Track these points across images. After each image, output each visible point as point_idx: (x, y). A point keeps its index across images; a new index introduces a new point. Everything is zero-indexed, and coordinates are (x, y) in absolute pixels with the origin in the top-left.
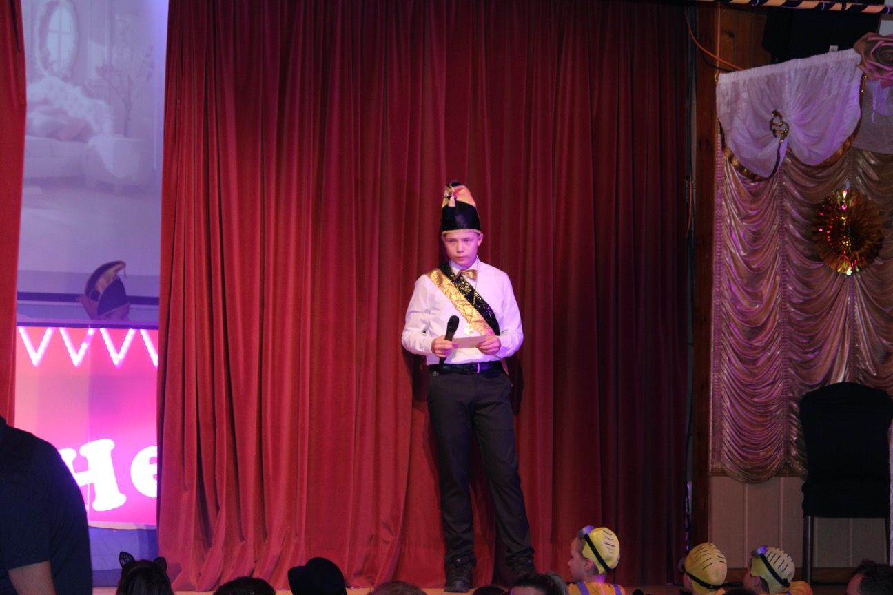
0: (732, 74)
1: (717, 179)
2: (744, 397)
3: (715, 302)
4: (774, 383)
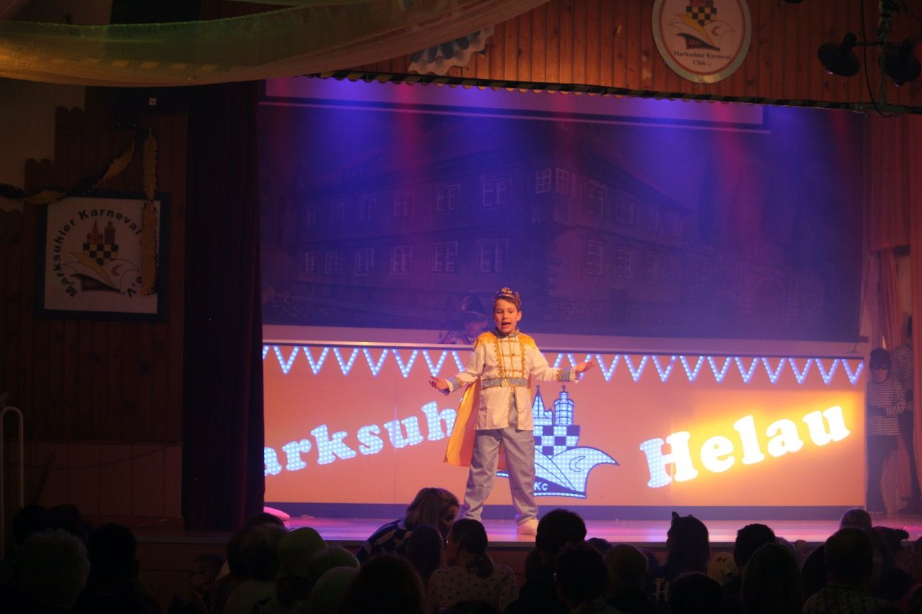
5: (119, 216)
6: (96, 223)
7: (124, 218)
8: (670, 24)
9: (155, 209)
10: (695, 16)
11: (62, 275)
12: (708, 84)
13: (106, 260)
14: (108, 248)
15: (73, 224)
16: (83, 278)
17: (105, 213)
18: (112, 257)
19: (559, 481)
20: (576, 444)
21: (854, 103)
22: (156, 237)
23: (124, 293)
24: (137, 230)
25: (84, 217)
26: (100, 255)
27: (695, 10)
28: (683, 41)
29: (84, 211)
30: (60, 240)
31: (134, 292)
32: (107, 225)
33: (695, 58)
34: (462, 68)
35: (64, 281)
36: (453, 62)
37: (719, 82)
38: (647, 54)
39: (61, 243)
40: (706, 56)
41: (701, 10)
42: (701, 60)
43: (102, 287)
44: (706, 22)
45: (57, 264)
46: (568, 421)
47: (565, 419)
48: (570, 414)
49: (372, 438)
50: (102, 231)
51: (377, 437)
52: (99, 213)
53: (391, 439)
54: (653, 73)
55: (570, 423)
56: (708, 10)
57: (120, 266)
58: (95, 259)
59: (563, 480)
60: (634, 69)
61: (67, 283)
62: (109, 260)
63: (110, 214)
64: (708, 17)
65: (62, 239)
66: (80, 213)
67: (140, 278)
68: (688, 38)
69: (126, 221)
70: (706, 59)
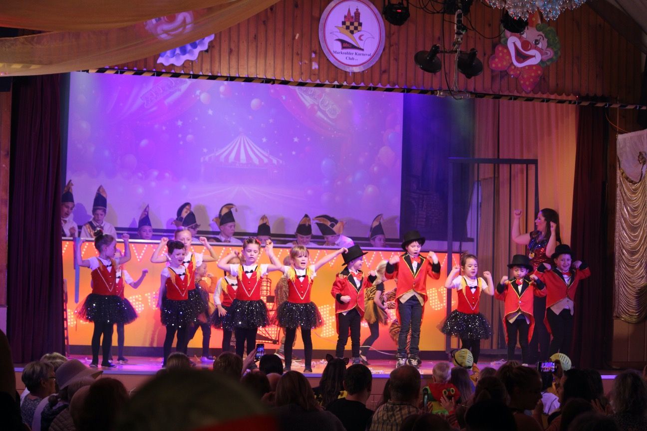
0: (624, 135)
1: (618, 182)
2: (629, 282)
3: (617, 239)
4: (643, 277)
8: (331, 33)
10: (348, 28)
12: (356, 73)
19: (261, 332)
20: (273, 308)
21: (437, 90)
27: (348, 24)
28: (339, 44)
33: (347, 55)
34: (192, 62)
36: (187, 57)
37: (363, 71)
38: (315, 53)
40: (355, 54)
41: (352, 24)
42: (351, 56)
44: (355, 31)
46: (267, 293)
47: (265, 291)
48: (268, 288)
49: (137, 303)
51: (140, 303)
53: (149, 304)
54: (319, 65)
55: (268, 294)
56: (356, 24)
59: (264, 332)
60: (307, 62)
64: (356, 28)
68: (342, 42)
70: (354, 56)
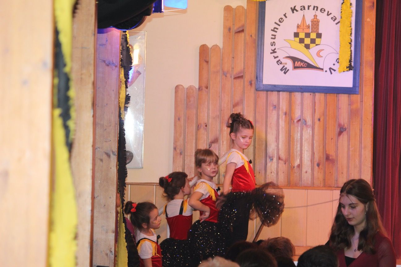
5: (322, 10)
6: (304, 15)
7: (326, 12)
9: (351, 4)
11: (277, 57)
13: (312, 45)
14: (313, 36)
15: (286, 17)
16: (294, 59)
17: (311, 8)
18: (317, 43)
22: (351, 26)
23: (326, 71)
24: (336, 21)
25: (295, 11)
26: (307, 41)
29: (295, 7)
30: (275, 30)
31: (335, 70)
32: (313, 18)
35: (279, 62)
39: (276, 32)
43: (309, 66)
45: (273, 49)
50: (308, 22)
52: (306, 8)
57: (324, 50)
58: (303, 45)
61: (281, 63)
62: (315, 45)
63: (316, 8)
65: (277, 29)
66: (291, 8)
67: (338, 59)
69: (328, 15)
